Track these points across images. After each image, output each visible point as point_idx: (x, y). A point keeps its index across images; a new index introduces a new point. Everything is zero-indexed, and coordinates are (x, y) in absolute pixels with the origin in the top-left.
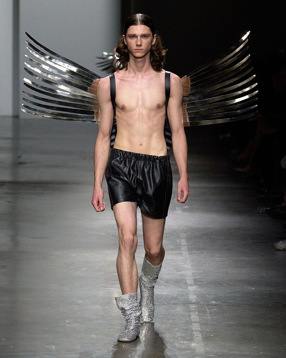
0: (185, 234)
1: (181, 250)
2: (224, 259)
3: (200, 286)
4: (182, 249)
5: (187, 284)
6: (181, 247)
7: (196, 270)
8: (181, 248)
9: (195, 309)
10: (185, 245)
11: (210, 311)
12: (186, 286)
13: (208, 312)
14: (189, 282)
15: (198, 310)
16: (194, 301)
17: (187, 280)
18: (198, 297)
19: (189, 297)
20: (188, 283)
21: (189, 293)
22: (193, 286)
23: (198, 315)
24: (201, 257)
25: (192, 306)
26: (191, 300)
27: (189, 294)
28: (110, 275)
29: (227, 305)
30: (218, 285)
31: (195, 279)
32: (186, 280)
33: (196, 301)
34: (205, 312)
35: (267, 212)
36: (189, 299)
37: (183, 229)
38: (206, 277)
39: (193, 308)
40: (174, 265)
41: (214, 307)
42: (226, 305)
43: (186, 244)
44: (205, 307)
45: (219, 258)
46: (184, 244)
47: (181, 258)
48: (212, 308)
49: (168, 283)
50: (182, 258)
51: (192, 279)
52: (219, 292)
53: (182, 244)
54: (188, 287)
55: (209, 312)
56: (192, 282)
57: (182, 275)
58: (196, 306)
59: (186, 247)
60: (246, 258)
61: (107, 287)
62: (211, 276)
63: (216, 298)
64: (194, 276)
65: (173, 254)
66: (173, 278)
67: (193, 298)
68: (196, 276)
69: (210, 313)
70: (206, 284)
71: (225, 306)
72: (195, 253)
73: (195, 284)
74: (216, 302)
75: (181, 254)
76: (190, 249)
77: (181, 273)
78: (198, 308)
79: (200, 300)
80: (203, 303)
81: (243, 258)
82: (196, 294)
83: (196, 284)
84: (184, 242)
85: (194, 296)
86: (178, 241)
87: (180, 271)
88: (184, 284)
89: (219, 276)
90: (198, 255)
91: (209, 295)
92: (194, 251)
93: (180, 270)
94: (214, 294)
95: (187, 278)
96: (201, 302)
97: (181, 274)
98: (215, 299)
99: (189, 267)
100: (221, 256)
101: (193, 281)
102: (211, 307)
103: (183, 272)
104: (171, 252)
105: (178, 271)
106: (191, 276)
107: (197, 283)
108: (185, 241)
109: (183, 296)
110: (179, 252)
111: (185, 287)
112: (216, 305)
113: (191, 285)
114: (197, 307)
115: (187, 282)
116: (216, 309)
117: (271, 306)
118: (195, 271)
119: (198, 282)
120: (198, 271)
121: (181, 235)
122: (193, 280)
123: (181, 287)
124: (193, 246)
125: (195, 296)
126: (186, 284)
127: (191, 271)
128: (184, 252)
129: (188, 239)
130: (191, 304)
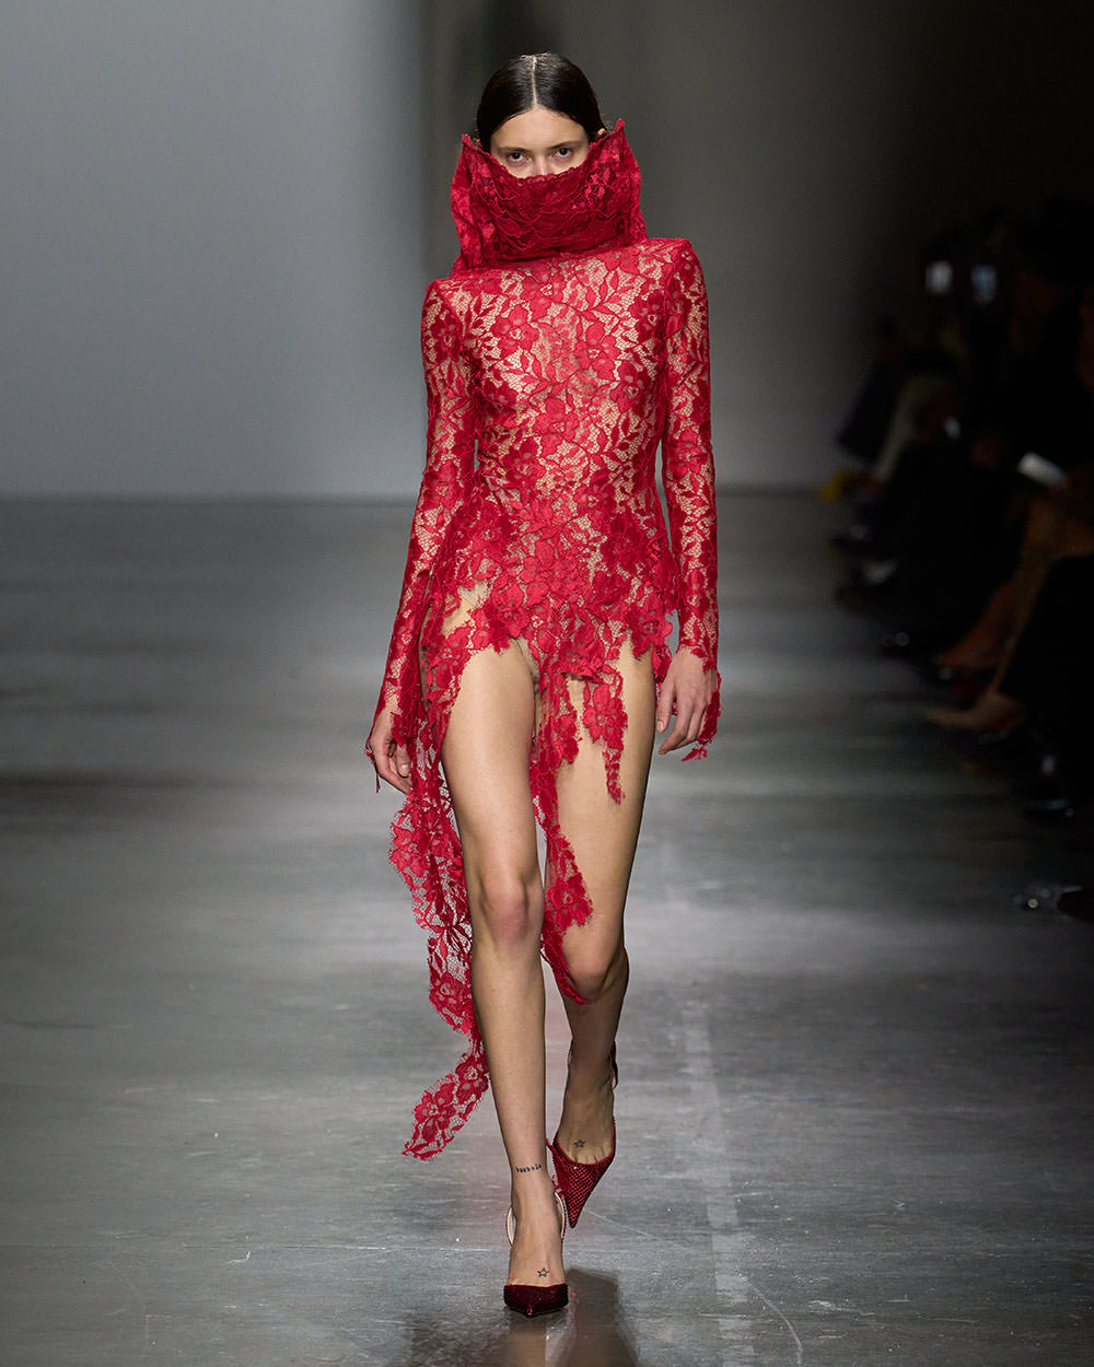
0: (705, 1006)
1: (686, 1074)
2: (876, 1112)
3: (766, 1233)
4: (690, 1070)
5: (708, 1223)
6: (687, 1061)
7: (751, 1162)
8: (686, 1066)
9: (739, 1337)
10: (703, 1054)
11: (807, 1342)
12: (705, 1235)
13: (800, 1349)
14: (717, 1218)
15: (753, 1340)
16: (739, 1299)
17: (709, 1209)
18: (755, 1280)
19: (714, 1282)
20: (711, 1217)
21: (718, 1265)
22: (736, 1232)
23: (752, 1360)
24: (774, 1105)
25: (729, 1324)
26: (724, 1296)
27: (714, 1270)
28: (367, 1188)
29: (883, 1315)
30: (845, 1229)
31: (744, 1201)
32: (704, 1208)
33: (746, 1301)
34: (786, 1347)
35: (1068, 904)
36: (716, 1291)
37: (695, 984)
38: (792, 1193)
39: (733, 1331)
40: (651, 1141)
41: (827, 1324)
42: (877, 1318)
43: (706, 1047)
44: (786, 1329)
45: (854, 1112)
46: (698, 1048)
47: (683, 1110)
48: (817, 1333)
49: (624, 1222)
50: (689, 1109)
51: (732, 1203)
52: (850, 1259)
53: (691, 1047)
54: (714, 1239)
55: (804, 1346)
56: (732, 1217)
57: (686, 1184)
58: (746, 1324)
59: (708, 1062)
60: (973, 1110)
61: (351, 1241)
62: (816, 1188)
63: (836, 1286)
64: (738, 1190)
65: (651, 1094)
66: (646, 1198)
67: (732, 1285)
68: (747, 1189)
69: (807, 1353)
70: (791, 1224)
71: (873, 1324)
72: (747, 1089)
73: (742, 1225)
74: (836, 1302)
75: (687, 1091)
76: (727, 1070)
77: (681, 1176)
78: (752, 1329)
79: (766, 1295)
80: (780, 1307)
81: (958, 1109)
82: (746, 1271)
83: (750, 1224)
84: (696, 1039)
85: (735, 1278)
86: (672, 1037)
87: (680, 1166)
88: (697, 1225)
89: (850, 1190)
90: (755, 1098)
91: (804, 1273)
92: (743, 1081)
93: (679, 1162)
94: (827, 1271)
95: (709, 1199)
96: (769, 1302)
97: (683, 1180)
98: (828, 1292)
99: (721, 1150)
100: (860, 1100)
101: (735, 1211)
102: (811, 1325)
103: (691, 1174)
104: (638, 1083)
105: (670, 1170)
106: (727, 1187)
107: (754, 1220)
108: (705, 1034)
109: (691, 1278)
110: (677, 1083)
111: (696, 1239)
112: (832, 1317)
113: (728, 1230)
114: (752, 1326)
115: (709, 1214)
116: (835, 1334)
117: (1077, 1321)
118: (743, 1169)
119: (757, 1216)
120: (758, 1169)
121: (687, 1008)
122: (738, 1207)
123: (684, 1240)
124: (736, 1059)
125: (745, 1279)
126: (703, 1224)
127: (727, 1168)
128: (694, 1085)
129: (713, 1027)
130: (722, 1312)
